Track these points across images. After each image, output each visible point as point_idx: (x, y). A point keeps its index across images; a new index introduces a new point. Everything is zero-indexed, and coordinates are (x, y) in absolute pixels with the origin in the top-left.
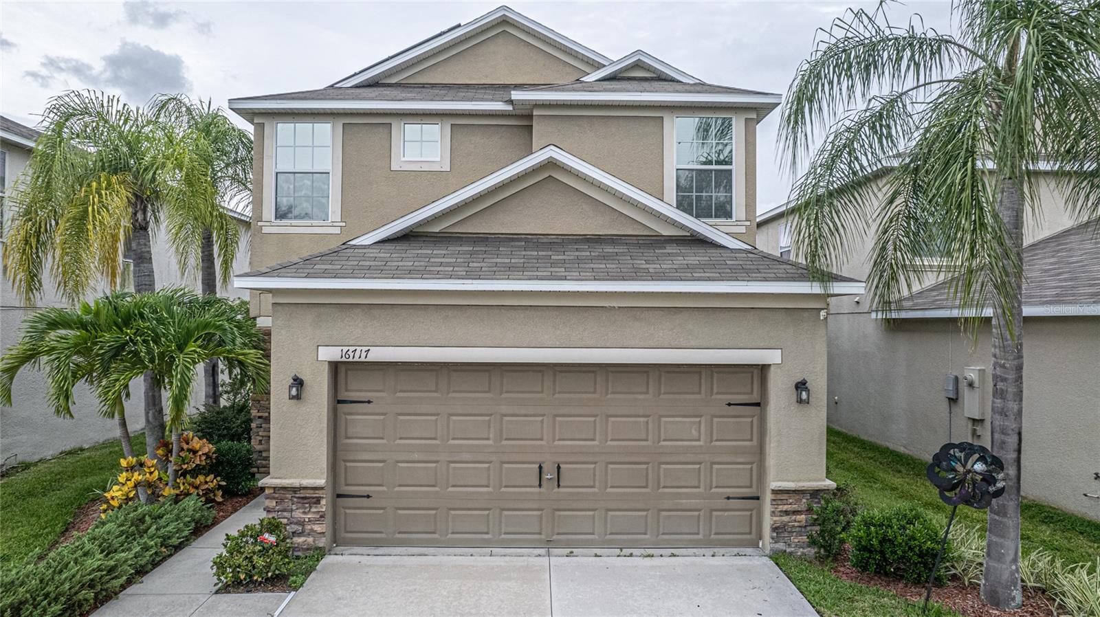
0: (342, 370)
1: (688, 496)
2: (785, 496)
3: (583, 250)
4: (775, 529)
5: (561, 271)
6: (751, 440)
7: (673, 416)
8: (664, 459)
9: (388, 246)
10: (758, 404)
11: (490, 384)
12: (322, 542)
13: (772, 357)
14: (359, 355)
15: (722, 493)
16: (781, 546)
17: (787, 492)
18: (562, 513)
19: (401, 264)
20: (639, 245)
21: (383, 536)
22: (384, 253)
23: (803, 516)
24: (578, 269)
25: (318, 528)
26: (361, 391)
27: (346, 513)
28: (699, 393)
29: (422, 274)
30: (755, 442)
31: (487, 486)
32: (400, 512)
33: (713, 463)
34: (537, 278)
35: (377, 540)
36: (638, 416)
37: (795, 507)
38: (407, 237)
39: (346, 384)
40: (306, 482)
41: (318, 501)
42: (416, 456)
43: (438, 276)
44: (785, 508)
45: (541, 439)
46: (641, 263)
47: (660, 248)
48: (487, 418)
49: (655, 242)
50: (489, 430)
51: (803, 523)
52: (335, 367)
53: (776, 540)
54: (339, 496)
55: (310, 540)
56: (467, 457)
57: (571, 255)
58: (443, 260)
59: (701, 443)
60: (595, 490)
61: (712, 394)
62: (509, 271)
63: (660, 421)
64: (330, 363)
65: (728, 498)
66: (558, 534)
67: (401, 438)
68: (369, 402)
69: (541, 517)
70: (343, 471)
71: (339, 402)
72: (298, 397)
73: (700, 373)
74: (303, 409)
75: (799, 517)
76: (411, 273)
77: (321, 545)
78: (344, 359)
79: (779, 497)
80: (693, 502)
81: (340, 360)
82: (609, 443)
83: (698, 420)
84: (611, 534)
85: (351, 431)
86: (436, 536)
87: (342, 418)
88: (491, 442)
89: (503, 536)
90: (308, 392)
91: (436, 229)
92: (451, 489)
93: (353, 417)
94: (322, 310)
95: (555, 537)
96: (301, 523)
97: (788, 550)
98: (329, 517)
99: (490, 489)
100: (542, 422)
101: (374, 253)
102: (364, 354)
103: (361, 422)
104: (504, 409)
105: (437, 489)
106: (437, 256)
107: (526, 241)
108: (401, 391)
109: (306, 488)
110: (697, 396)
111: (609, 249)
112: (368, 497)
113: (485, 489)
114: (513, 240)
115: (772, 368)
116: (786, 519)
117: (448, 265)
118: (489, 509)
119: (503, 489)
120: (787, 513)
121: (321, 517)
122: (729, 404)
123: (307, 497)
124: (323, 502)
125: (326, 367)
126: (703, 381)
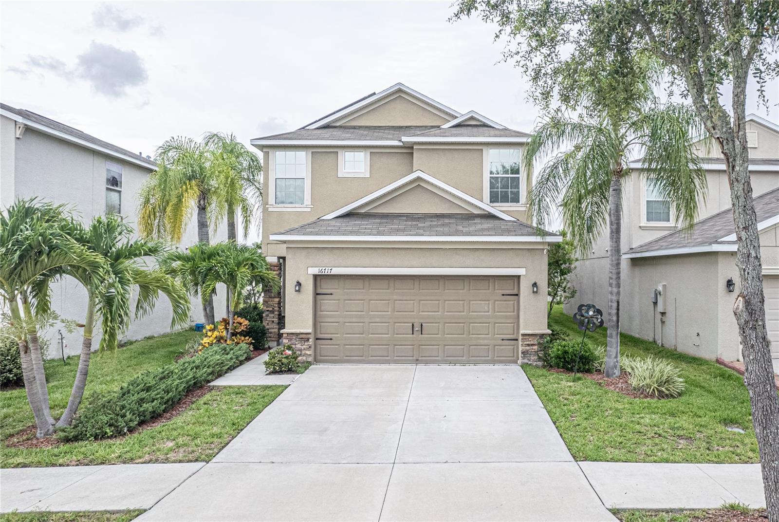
0: (318, 279)
1: (484, 339)
2: (527, 337)
3: (434, 221)
4: (523, 353)
5: (421, 231)
6: (514, 312)
7: (476, 301)
8: (471, 321)
9: (340, 220)
10: (517, 295)
11: (389, 285)
12: (310, 359)
13: (521, 272)
14: (327, 272)
15: (500, 337)
16: (526, 361)
17: (529, 335)
18: (423, 347)
19: (346, 228)
20: (462, 219)
21: (338, 358)
22: (338, 223)
23: (536, 347)
24: (430, 231)
25: (308, 352)
26: (328, 289)
27: (320, 348)
28: (489, 289)
29: (357, 233)
30: (515, 313)
31: (388, 334)
32: (347, 346)
33: (495, 323)
34: (410, 235)
35: (335, 360)
36: (460, 301)
37: (532, 342)
38: (348, 215)
39: (321, 286)
40: (302, 331)
41: (308, 340)
42: (354, 320)
43: (364, 234)
44: (527, 343)
45: (413, 312)
46: (460, 228)
47: (471, 220)
48: (387, 302)
49: (471, 217)
50: (388, 308)
51: (536, 350)
52: (316, 277)
53: (523, 358)
54: (317, 339)
55: (304, 358)
56: (378, 320)
57: (428, 224)
58: (366, 227)
59: (490, 313)
60: (439, 336)
61: (495, 290)
62: (398, 232)
63: (470, 303)
64: (313, 275)
65: (503, 340)
66: (422, 357)
67: (347, 311)
68: (331, 294)
69: (413, 348)
70: (319, 327)
71: (317, 294)
72: (299, 291)
73: (489, 280)
74: (301, 296)
75: (534, 347)
76: (352, 233)
77: (309, 360)
78: (320, 273)
79: (525, 337)
80: (486, 342)
81: (318, 274)
82: (446, 313)
83: (487, 302)
84: (447, 357)
85: (323, 308)
86: (363, 358)
87: (318, 302)
88: (389, 313)
89: (395, 358)
90: (303, 288)
91: (363, 211)
92: (370, 335)
93: (324, 301)
94: (310, 250)
95: (420, 358)
96: (301, 350)
97: (529, 363)
98: (313, 347)
99: (389, 335)
100: (414, 303)
101: (333, 223)
102: (329, 271)
103: (327, 303)
104: (395, 297)
105: (364, 335)
106: (363, 225)
107: (407, 216)
108: (347, 289)
109: (302, 334)
110: (488, 291)
111: (447, 221)
112: (331, 339)
113: (387, 336)
114: (400, 216)
115: (521, 277)
116: (528, 348)
117: (369, 229)
118: (389, 345)
119: (395, 336)
120: (528, 345)
121: (310, 347)
122: (503, 295)
123: (303, 338)
124: (310, 340)
125: (312, 277)
126: (490, 284)
